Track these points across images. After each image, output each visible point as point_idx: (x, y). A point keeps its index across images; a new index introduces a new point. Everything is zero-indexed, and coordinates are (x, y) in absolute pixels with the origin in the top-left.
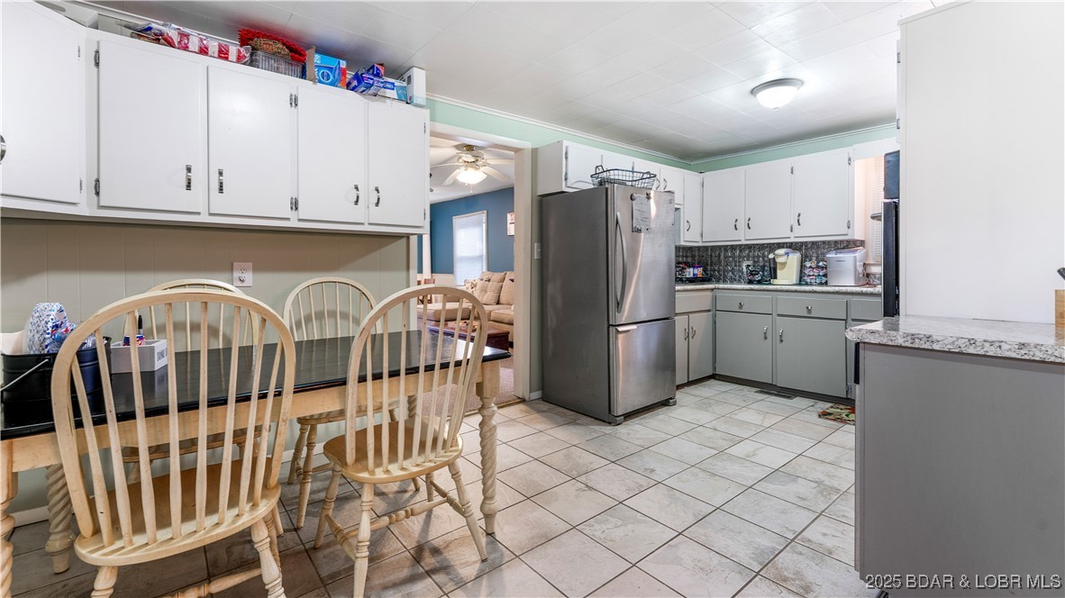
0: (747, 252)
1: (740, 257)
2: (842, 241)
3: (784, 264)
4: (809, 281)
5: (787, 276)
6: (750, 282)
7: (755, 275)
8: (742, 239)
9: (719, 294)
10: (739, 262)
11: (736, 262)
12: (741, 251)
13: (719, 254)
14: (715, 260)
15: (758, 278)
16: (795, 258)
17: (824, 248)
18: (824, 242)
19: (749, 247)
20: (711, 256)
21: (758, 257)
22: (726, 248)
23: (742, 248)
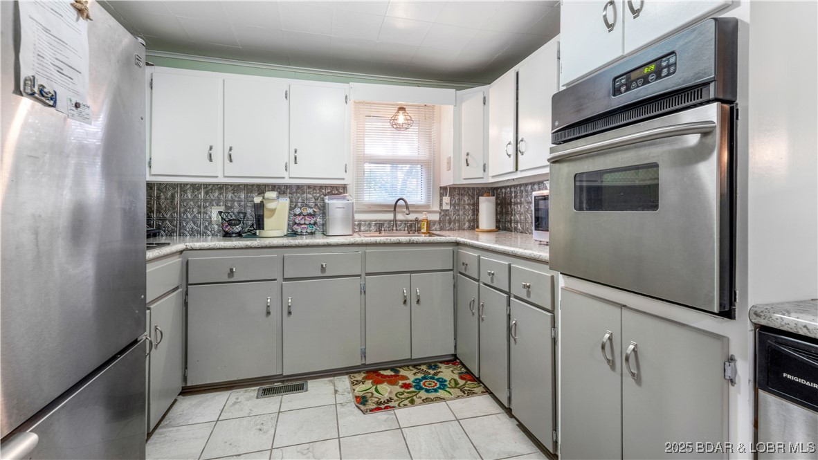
0: (216, 194)
1: (205, 201)
2: (326, 187)
3: (273, 211)
4: (299, 230)
5: (276, 227)
6: (227, 235)
7: (235, 225)
8: (220, 174)
9: (192, 257)
10: (205, 207)
11: (200, 207)
12: (207, 193)
13: (173, 196)
14: (164, 203)
15: (238, 229)
16: (284, 203)
17: (309, 193)
18: (309, 187)
19: (221, 187)
20: (158, 198)
21: (233, 201)
22: (183, 186)
23: (209, 188)
